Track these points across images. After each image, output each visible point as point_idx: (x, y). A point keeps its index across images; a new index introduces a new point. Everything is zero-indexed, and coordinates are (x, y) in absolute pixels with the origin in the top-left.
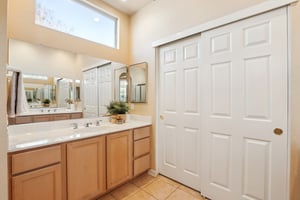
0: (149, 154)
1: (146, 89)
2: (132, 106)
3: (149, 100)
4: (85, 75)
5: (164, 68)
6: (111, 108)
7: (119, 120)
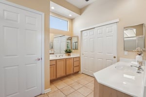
0: (79, 66)
1: (78, 44)
2: (73, 51)
3: (79, 48)
4: (55, 39)
5: (84, 38)
6: (66, 51)
7: (69, 55)
